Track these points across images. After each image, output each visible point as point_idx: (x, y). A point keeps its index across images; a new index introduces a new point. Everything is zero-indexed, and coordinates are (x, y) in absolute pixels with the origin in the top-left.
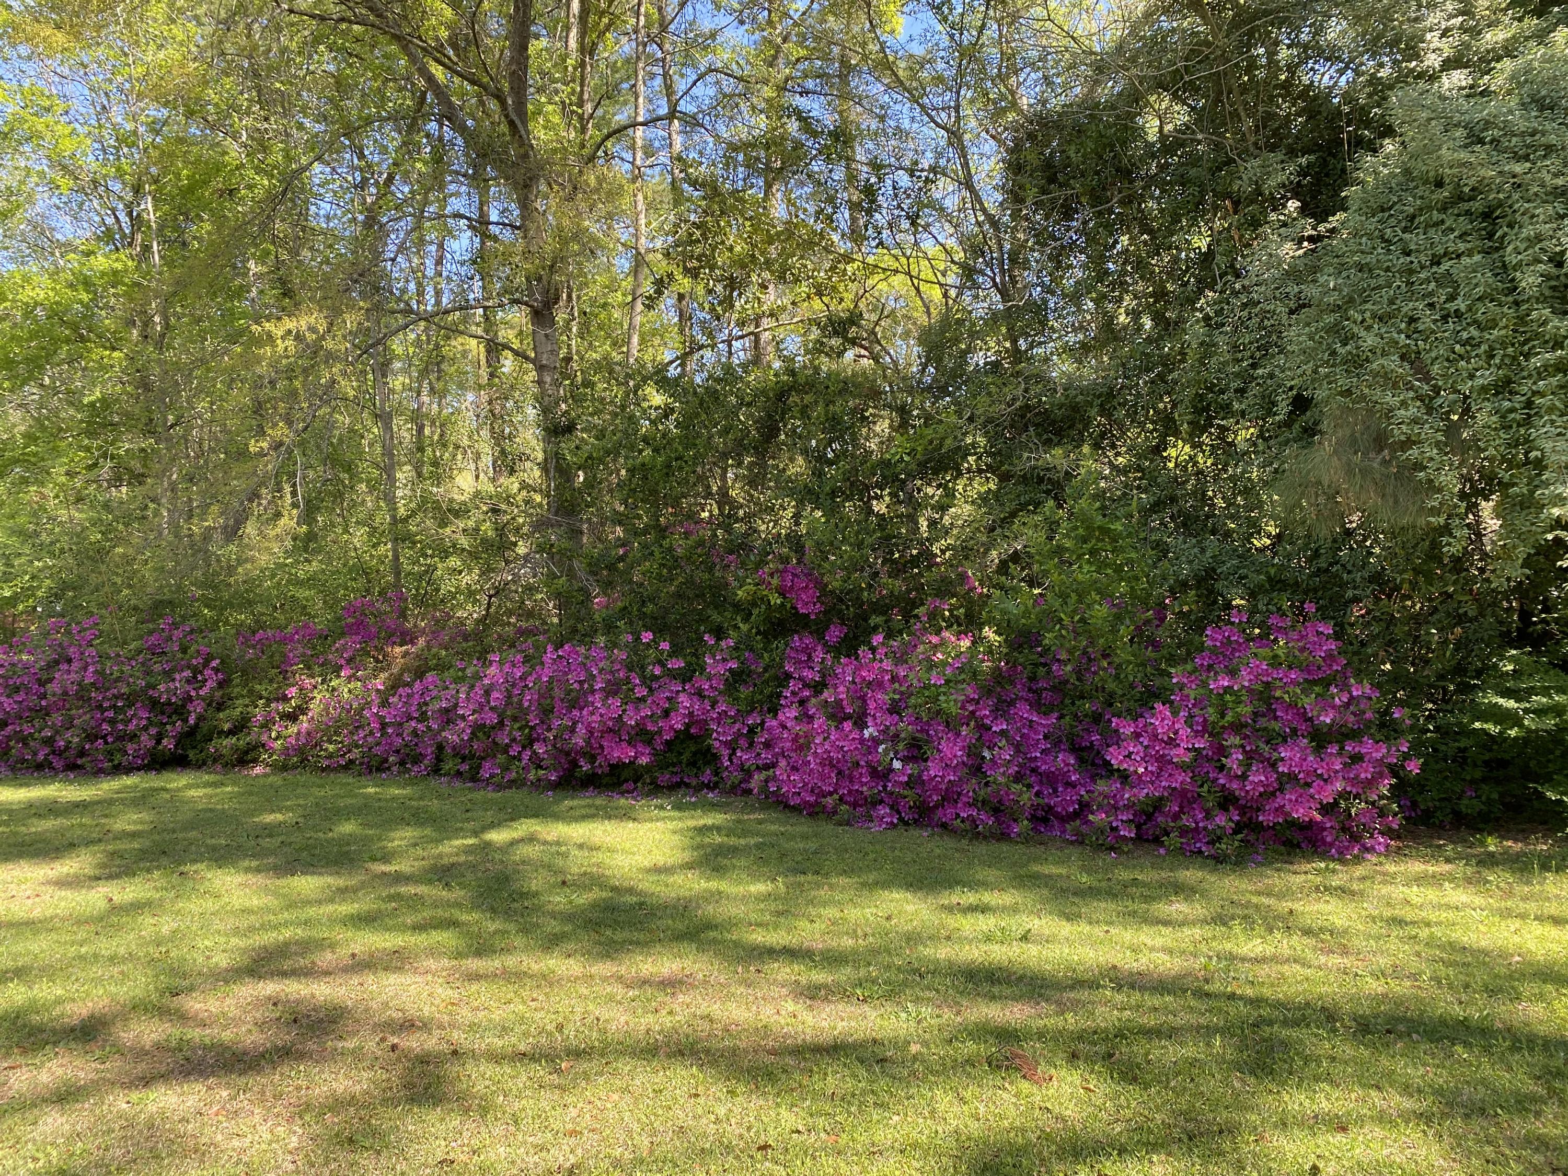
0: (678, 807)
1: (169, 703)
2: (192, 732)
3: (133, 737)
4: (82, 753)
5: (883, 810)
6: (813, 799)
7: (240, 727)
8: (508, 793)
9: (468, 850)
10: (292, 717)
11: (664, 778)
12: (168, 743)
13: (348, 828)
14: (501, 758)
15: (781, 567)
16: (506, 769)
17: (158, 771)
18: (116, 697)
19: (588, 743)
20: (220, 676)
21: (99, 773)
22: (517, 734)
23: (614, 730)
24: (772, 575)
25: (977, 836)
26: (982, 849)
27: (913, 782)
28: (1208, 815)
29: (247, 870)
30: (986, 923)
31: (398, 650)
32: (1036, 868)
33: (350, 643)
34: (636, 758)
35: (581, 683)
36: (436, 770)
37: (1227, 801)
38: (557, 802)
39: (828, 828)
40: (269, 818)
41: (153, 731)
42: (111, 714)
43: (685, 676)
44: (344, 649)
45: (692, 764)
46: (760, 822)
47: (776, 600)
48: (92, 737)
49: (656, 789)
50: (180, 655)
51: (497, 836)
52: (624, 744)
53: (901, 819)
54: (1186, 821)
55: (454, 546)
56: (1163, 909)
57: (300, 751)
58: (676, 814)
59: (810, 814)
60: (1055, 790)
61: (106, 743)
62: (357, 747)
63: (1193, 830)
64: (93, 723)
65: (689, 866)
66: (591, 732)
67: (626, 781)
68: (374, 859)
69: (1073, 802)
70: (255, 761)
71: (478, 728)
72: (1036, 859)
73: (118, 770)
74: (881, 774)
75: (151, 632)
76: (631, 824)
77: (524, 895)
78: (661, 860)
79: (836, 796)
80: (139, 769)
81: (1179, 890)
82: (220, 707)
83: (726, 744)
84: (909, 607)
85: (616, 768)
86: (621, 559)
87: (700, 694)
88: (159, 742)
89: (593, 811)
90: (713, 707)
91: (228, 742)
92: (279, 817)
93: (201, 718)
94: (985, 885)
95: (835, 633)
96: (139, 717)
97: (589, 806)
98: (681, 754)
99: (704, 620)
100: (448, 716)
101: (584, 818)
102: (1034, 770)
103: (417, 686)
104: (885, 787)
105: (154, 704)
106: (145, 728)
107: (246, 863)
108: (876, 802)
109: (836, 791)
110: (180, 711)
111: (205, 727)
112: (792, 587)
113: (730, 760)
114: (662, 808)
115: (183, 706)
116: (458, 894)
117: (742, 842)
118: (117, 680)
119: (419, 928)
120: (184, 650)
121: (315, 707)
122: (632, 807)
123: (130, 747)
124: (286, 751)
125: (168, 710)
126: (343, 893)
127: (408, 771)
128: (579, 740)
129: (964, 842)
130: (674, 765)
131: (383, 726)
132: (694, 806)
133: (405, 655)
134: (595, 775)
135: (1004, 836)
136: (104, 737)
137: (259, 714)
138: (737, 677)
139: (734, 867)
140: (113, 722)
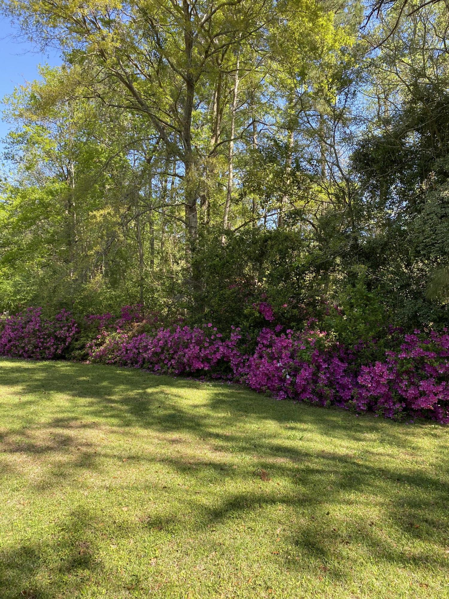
0: (214, 386)
1: (61, 338)
2: (68, 348)
3: (49, 348)
4: (33, 352)
5: (282, 393)
6: (259, 387)
7: (83, 347)
8: (161, 376)
9: (138, 394)
10: (100, 345)
11: (214, 375)
12: (59, 352)
13: (105, 383)
14: (161, 364)
15: (260, 303)
16: (162, 368)
17: (56, 360)
18: (45, 334)
19: (188, 361)
20: (77, 330)
21: (37, 359)
22: (167, 356)
23: (197, 357)
24: (257, 305)
25: (312, 405)
26: (312, 409)
27: (293, 384)
28: (394, 404)
29: (68, 394)
30: (298, 434)
31: (136, 324)
32: (326, 417)
33: (120, 321)
34: (204, 367)
35: (188, 340)
36: (142, 367)
37: (402, 400)
38: (176, 381)
39: (262, 397)
40: (82, 378)
41: (55, 347)
42: (42, 340)
43: (223, 340)
44: (119, 322)
45: (225, 371)
46: (239, 393)
47: (257, 314)
48: (36, 347)
49: (211, 379)
50: (65, 322)
51: (149, 391)
52: (200, 362)
53: (288, 396)
54: (386, 406)
55: (156, 289)
56: (362, 436)
57: (100, 357)
58: (213, 388)
59: (259, 392)
60: (344, 390)
61: (40, 350)
62: (118, 356)
63: (388, 409)
64: (36, 343)
65: (205, 406)
66: (190, 357)
67: (202, 375)
68: (106, 394)
69: (349, 395)
70: (87, 359)
71: (155, 353)
72: (328, 414)
73: (44, 359)
74: (282, 380)
75: (58, 313)
76: (195, 390)
77: (148, 410)
78: (197, 402)
79: (266, 386)
80: (49, 359)
81: (372, 429)
82: (77, 340)
83: (236, 365)
84: (299, 321)
85: (198, 370)
86: (207, 297)
87: (228, 346)
88: (56, 351)
89: (186, 385)
90: (232, 352)
91: (77, 352)
92: (85, 378)
93: (70, 344)
94: (305, 422)
95: (279, 328)
96: (50, 342)
97: (185, 383)
98: (221, 367)
99: (233, 320)
100: (146, 349)
101: (183, 387)
102: (338, 383)
103: (139, 337)
104: (284, 385)
105: (56, 338)
106: (52, 346)
107: (68, 393)
108: (280, 389)
110: (64, 340)
111: (71, 346)
112: (264, 310)
113: (237, 371)
114: (208, 385)
116: (125, 407)
117: (228, 399)
118: (46, 329)
119: (106, 417)
120: (67, 320)
121: (107, 342)
122: (199, 385)
123: (47, 351)
124: (96, 357)
125: (61, 340)
126: (91, 404)
127: (134, 366)
128: (185, 360)
129: (306, 406)
130: (218, 371)
131: (127, 350)
132: (221, 386)
133: (138, 326)
134: (191, 372)
135: (322, 406)
136: (40, 348)
137: (89, 344)
138: (242, 341)
139: (219, 407)
140: (43, 343)
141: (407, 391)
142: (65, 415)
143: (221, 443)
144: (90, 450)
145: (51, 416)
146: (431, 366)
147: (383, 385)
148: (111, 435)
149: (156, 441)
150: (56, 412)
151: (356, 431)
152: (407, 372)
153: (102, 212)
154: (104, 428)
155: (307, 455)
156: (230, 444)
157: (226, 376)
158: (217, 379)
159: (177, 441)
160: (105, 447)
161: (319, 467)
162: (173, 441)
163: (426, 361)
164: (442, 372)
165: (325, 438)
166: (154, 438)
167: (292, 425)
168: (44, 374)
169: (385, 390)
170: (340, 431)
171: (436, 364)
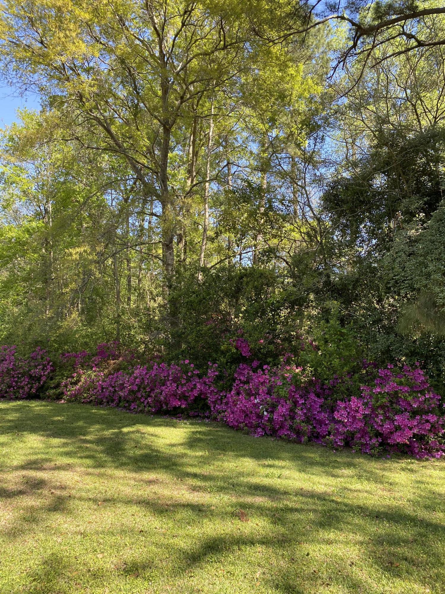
0: (191, 424)
1: (35, 376)
2: (43, 386)
3: (23, 388)
4: (6, 392)
5: (260, 430)
6: (237, 424)
7: (57, 386)
8: (138, 415)
9: (113, 434)
10: (76, 383)
11: (191, 413)
12: (33, 391)
13: (81, 423)
14: (138, 402)
15: (237, 338)
16: (139, 406)
17: (30, 400)
18: (19, 373)
19: (165, 399)
20: (52, 368)
21: (11, 399)
22: (144, 394)
23: (174, 395)
24: (234, 341)
25: (289, 441)
26: (290, 446)
27: (270, 420)
28: (371, 439)
29: (42, 435)
30: (277, 472)
31: (112, 362)
32: (304, 454)
33: (97, 359)
34: (181, 405)
35: (165, 377)
36: (118, 405)
37: (378, 434)
38: (153, 419)
39: (240, 435)
40: (56, 418)
41: (29, 386)
42: (16, 379)
43: (200, 376)
44: (95, 360)
45: (202, 409)
46: (217, 431)
47: (234, 350)
48: (9, 387)
49: (188, 417)
50: (40, 360)
51: (125, 430)
52: (177, 400)
53: (266, 433)
54: (363, 441)
55: (133, 326)
56: (339, 472)
57: (75, 395)
58: (190, 426)
59: (237, 430)
60: (321, 426)
61: (14, 389)
62: (94, 395)
63: (365, 444)
64: (10, 382)
65: (182, 444)
66: (166, 395)
67: (179, 413)
68: (81, 434)
69: (326, 431)
70: (62, 398)
71: (131, 391)
72: (306, 451)
73: (17, 399)
74: (260, 417)
75: (33, 352)
76: (172, 429)
77: (124, 450)
78: (173, 442)
79: (244, 424)
80: (23, 399)
81: (349, 465)
82: (52, 379)
83: (213, 402)
84: (276, 356)
85: (175, 408)
86: (184, 333)
87: (205, 383)
88: (30, 390)
89: (163, 423)
90: (209, 388)
91: (52, 392)
92: (59, 418)
93: (45, 382)
94: (283, 459)
95: (255, 364)
96: (25, 381)
97: (162, 421)
98: (199, 405)
99: (210, 356)
100: (122, 387)
101: (160, 425)
102: (315, 419)
103: (115, 375)
104: (261, 421)
105: (31, 377)
106: (27, 385)
107: (42, 433)
108: (258, 426)
109: (244, 422)
110: (39, 379)
111: (46, 385)
112: (240, 346)
113: (214, 408)
114: (186, 424)
115: (40, 378)
116: (100, 448)
117: (206, 437)
118: (21, 367)
119: (81, 458)
120: (42, 358)
121: (83, 380)
122: (176, 423)
123: (21, 391)
124: (71, 396)
125: (35, 379)
126: (65, 445)
127: (109, 405)
128: (162, 398)
129: (284, 443)
130: (196, 409)
131: (103, 388)
132: (198, 424)
133: (114, 364)
134: (168, 410)
135: (299, 442)
136: (13, 387)
137: (64, 382)
138: (219, 378)
139: (197, 446)
140: (17, 382)
141: (382, 426)
142: (39, 456)
143: (199, 483)
144: (65, 493)
145: (24, 458)
146: (405, 400)
147: (359, 420)
148: (87, 477)
149: (132, 482)
150: (29, 454)
151: (334, 467)
152: (382, 407)
153: (78, 250)
154: (78, 469)
155: (286, 493)
156: (207, 484)
157: (204, 414)
158: (195, 417)
159: (154, 481)
160: (80, 490)
161: (298, 506)
162: (150, 482)
163: (400, 395)
164: (416, 406)
165: (303, 475)
166: (130, 479)
167: (270, 462)
168: (17, 415)
169: (360, 425)
170: (318, 468)
171: (410, 399)
